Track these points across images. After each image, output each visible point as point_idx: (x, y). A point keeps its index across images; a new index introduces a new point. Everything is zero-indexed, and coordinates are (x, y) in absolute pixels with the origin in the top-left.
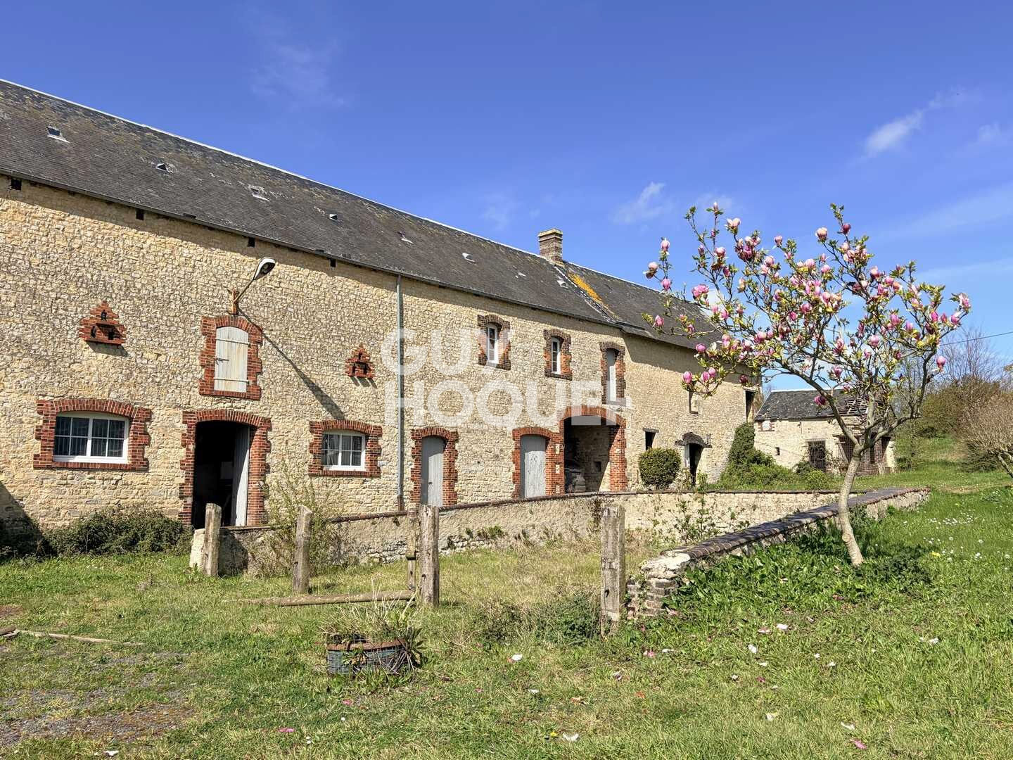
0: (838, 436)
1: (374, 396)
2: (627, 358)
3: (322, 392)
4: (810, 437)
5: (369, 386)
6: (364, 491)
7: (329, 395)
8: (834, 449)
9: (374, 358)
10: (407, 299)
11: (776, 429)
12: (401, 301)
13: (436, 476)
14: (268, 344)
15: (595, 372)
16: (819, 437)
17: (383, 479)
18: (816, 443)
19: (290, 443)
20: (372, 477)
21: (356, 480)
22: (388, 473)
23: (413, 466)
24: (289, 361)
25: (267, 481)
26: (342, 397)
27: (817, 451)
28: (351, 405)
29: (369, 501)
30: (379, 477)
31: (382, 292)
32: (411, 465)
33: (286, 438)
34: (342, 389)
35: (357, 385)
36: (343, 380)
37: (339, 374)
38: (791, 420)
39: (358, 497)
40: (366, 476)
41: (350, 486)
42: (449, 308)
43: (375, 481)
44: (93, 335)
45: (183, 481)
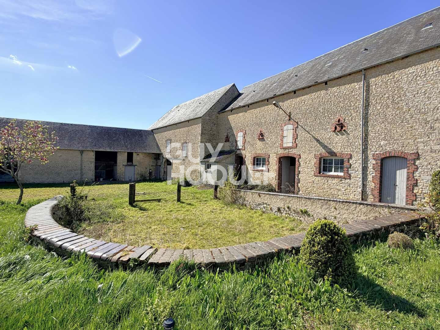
1: (347, 139)
3: (320, 141)
5: (344, 134)
6: (341, 185)
7: (323, 142)
9: (347, 120)
14: (300, 127)
17: (352, 180)
19: (307, 163)
20: (345, 179)
21: (336, 180)
22: (356, 177)
23: (374, 175)
24: (307, 131)
25: (299, 177)
26: (329, 142)
28: (334, 145)
29: (343, 190)
30: (350, 179)
32: (372, 173)
33: (306, 161)
34: (329, 139)
35: (338, 135)
36: (330, 134)
37: (328, 132)
39: (337, 187)
40: (342, 178)
41: (333, 182)
43: (347, 181)
44: (259, 137)
45: (276, 175)
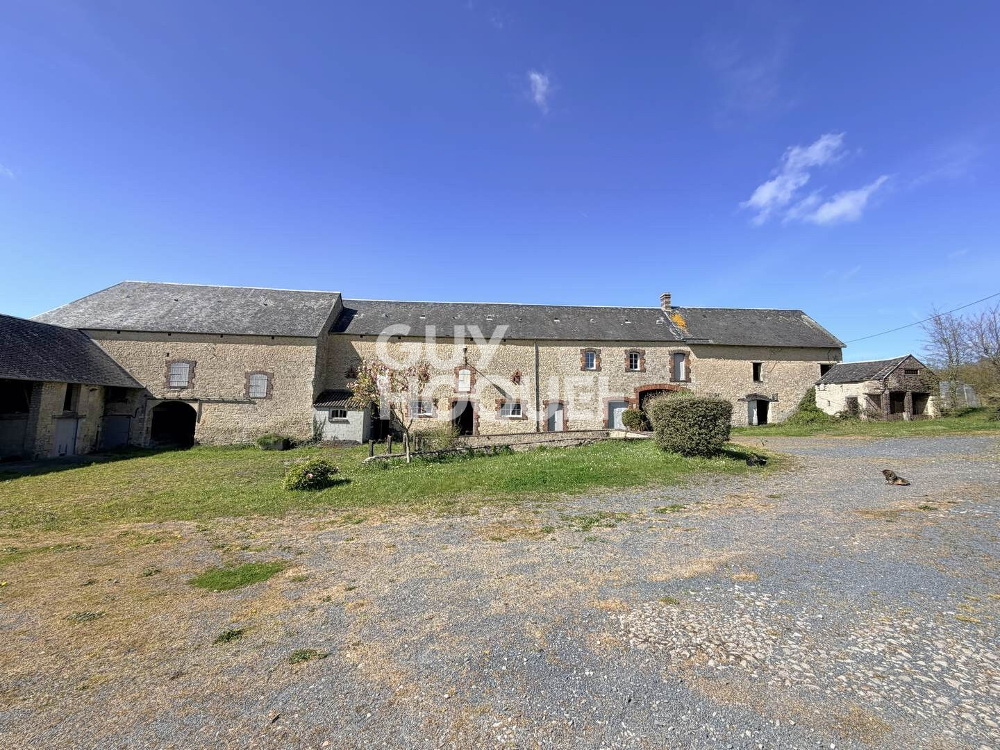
0: (866, 394)
2: (693, 357)
4: (848, 394)
6: (521, 424)
8: (862, 402)
10: (540, 348)
11: (827, 389)
12: (537, 352)
13: (558, 419)
15: (665, 366)
16: (854, 395)
17: (529, 421)
18: (852, 398)
21: (518, 420)
25: (479, 421)
27: (853, 402)
29: (522, 428)
30: (527, 420)
31: (528, 347)
38: (835, 383)
39: (517, 426)
41: (514, 423)
42: (563, 348)
43: (525, 421)
